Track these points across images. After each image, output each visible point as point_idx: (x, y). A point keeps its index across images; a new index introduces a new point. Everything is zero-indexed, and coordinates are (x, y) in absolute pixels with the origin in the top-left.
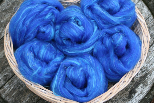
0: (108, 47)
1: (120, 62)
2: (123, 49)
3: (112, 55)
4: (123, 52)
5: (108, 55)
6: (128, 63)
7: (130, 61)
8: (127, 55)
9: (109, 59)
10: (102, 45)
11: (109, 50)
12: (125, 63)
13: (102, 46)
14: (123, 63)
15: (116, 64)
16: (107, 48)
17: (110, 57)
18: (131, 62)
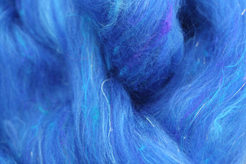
0: (53, 35)
1: (150, 132)
2: (162, 28)
3: (85, 87)
4: (163, 57)
5: (60, 95)
6: (216, 128)
7: (229, 110)
8: (193, 75)
9: (72, 116)
10: (11, 29)
11: (63, 59)
12: (190, 132)
13: (15, 40)
14: (174, 133)
15: (126, 149)
16: (47, 45)
17: (77, 105)
18: (233, 119)
